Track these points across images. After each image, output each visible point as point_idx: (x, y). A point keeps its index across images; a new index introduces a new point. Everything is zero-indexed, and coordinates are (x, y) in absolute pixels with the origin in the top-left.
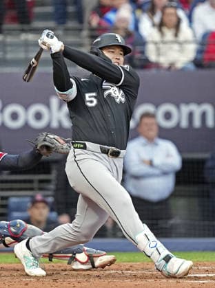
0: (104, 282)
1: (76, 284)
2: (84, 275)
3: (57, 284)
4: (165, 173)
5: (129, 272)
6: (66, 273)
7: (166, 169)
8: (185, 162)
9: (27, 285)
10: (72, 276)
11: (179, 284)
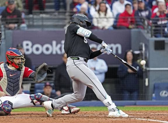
0: (75, 119)
1: (63, 120)
2: (67, 117)
3: (55, 120)
4: (101, 73)
5: (86, 115)
6: (59, 115)
7: (101, 71)
8: (109, 68)
9: (43, 120)
10: (62, 117)
11: (106, 120)
